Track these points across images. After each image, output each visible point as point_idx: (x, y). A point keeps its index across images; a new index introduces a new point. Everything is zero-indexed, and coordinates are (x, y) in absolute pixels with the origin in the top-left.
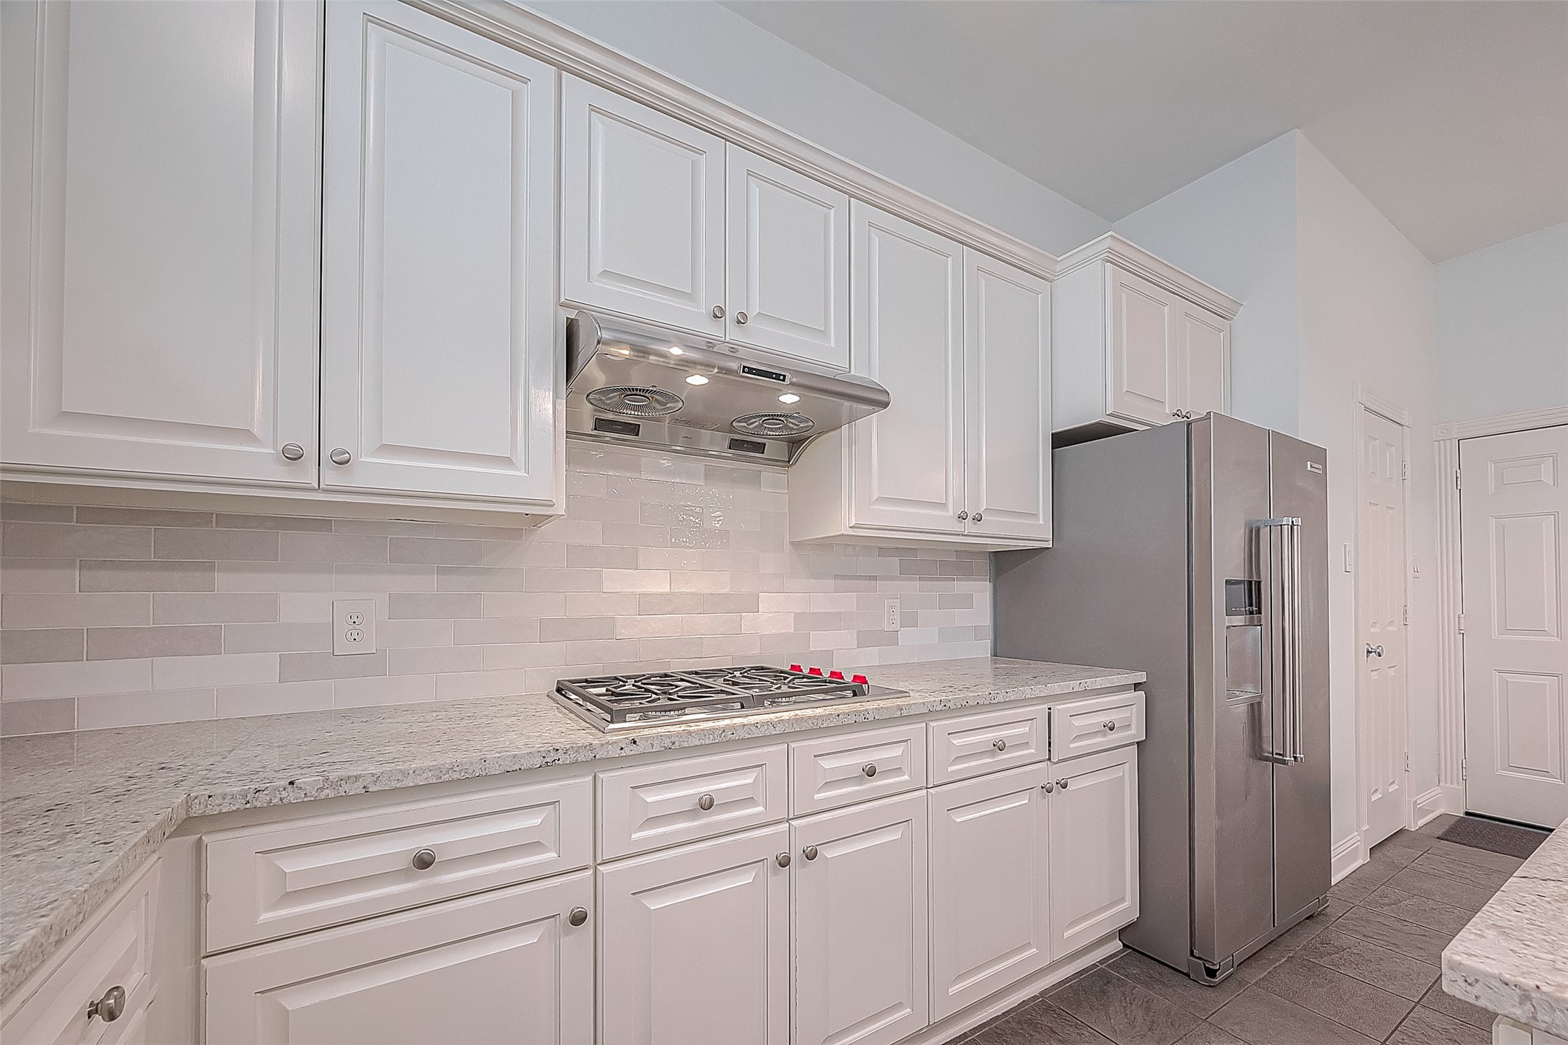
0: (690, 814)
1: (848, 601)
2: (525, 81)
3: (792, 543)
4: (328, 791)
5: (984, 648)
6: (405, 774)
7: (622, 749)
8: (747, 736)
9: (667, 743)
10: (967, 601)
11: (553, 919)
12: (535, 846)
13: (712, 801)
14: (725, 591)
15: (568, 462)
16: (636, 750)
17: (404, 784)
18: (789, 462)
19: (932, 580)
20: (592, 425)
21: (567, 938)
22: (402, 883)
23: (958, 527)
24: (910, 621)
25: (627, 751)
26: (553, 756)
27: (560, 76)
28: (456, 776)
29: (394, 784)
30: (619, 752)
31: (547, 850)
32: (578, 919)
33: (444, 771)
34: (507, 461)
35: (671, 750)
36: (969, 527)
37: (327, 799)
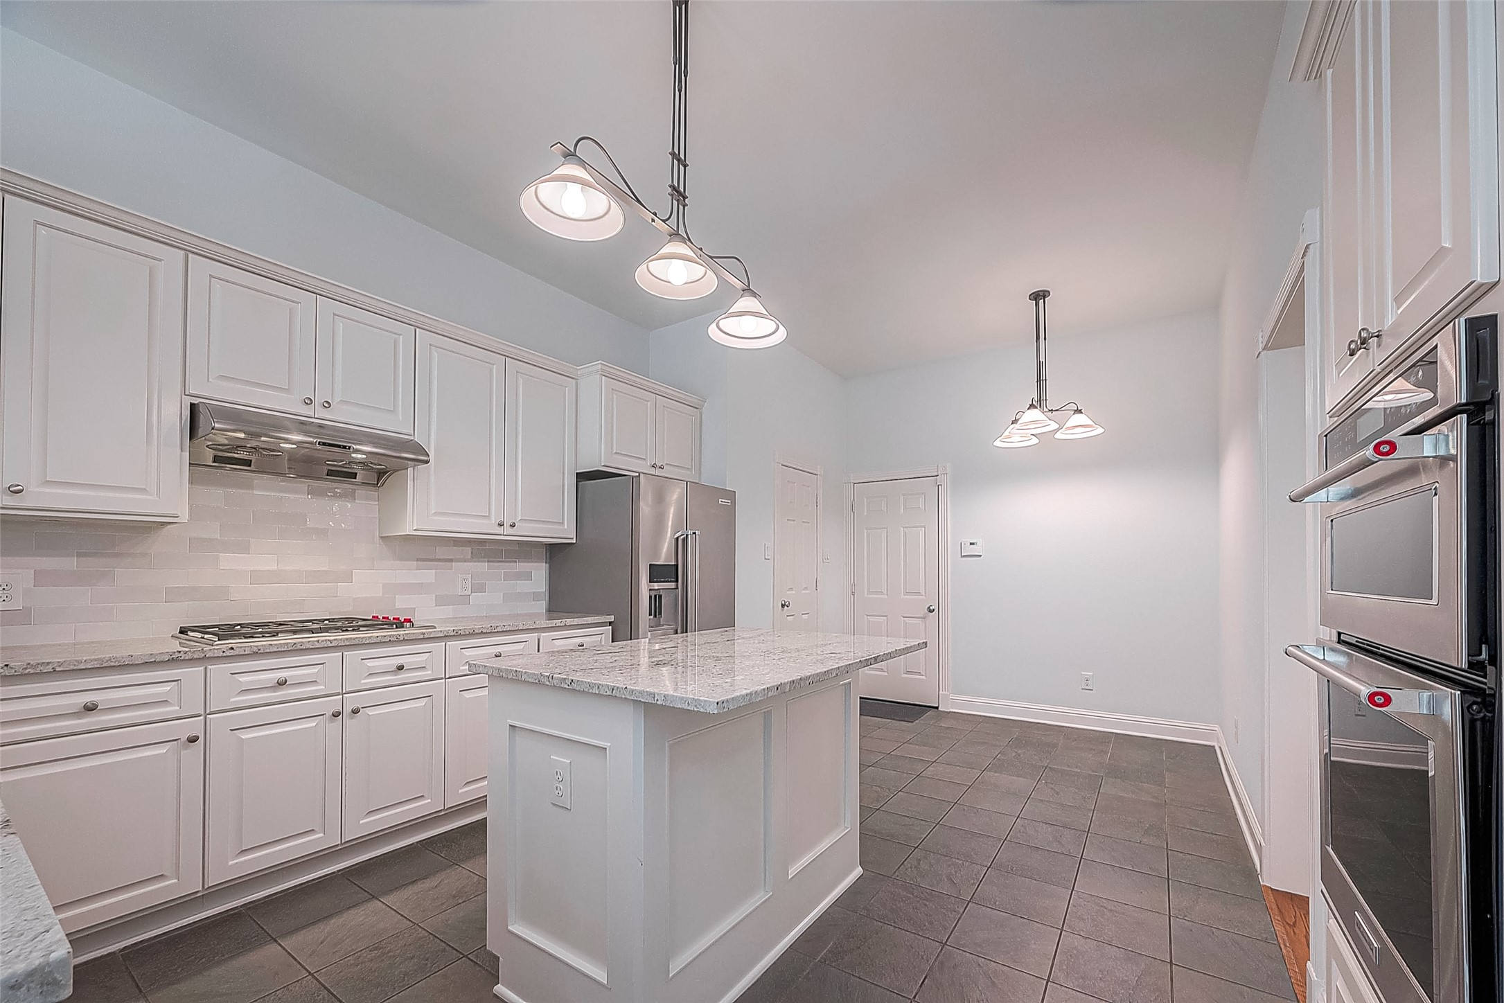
0: (273, 688)
1: (428, 575)
2: (160, 260)
3: (379, 537)
4: (30, 670)
5: (542, 606)
6: (80, 662)
7: (224, 652)
8: (311, 647)
9: (255, 649)
10: (528, 576)
11: (176, 742)
12: (165, 702)
13: (286, 681)
14: (324, 569)
15: (191, 482)
16: (232, 653)
17: (79, 667)
18: (377, 484)
19: (499, 562)
20: (211, 459)
21: (185, 752)
22: (75, 720)
23: (500, 530)
24: (479, 588)
25: (228, 653)
26: (177, 655)
27: (187, 258)
28: (113, 664)
29: (72, 667)
30: (221, 653)
31: (173, 705)
32: (193, 740)
33: (105, 661)
34: (143, 491)
35: (257, 654)
36: (508, 530)
37: (29, 674)
